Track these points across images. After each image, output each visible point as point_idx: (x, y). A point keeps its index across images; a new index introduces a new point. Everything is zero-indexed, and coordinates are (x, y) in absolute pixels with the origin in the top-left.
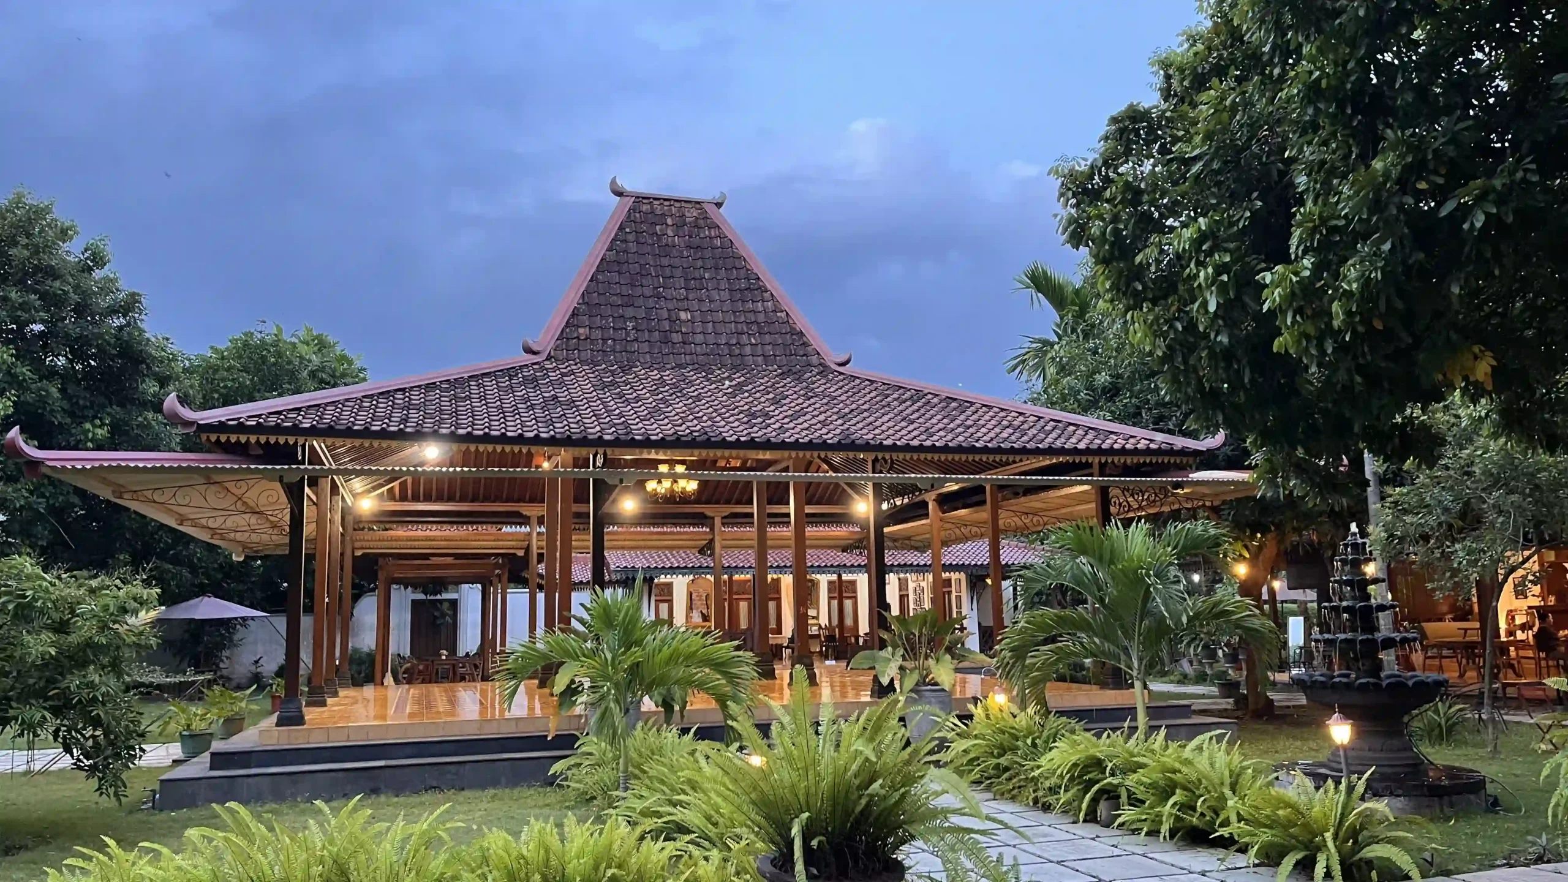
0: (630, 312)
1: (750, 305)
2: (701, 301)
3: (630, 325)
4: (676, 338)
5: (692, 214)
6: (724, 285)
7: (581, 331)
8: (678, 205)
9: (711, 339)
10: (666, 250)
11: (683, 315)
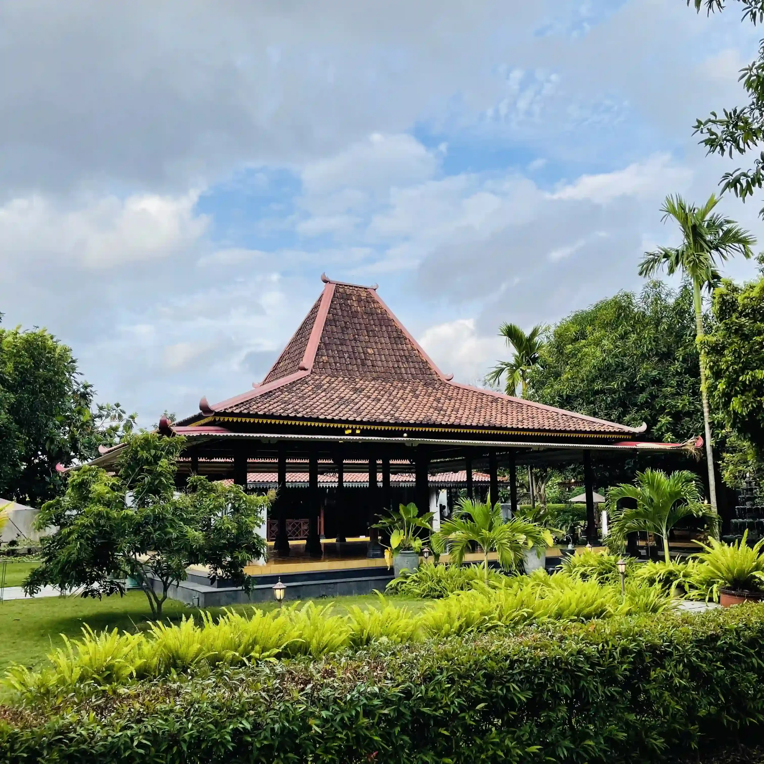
0: (345, 348)
1: (400, 346)
2: (376, 343)
3: (346, 355)
4: (369, 363)
5: (364, 294)
6: (386, 335)
7: (324, 358)
8: (356, 289)
9: (385, 364)
10: (355, 315)
11: (370, 351)
